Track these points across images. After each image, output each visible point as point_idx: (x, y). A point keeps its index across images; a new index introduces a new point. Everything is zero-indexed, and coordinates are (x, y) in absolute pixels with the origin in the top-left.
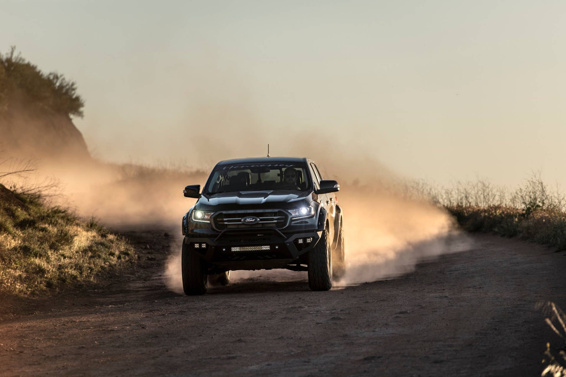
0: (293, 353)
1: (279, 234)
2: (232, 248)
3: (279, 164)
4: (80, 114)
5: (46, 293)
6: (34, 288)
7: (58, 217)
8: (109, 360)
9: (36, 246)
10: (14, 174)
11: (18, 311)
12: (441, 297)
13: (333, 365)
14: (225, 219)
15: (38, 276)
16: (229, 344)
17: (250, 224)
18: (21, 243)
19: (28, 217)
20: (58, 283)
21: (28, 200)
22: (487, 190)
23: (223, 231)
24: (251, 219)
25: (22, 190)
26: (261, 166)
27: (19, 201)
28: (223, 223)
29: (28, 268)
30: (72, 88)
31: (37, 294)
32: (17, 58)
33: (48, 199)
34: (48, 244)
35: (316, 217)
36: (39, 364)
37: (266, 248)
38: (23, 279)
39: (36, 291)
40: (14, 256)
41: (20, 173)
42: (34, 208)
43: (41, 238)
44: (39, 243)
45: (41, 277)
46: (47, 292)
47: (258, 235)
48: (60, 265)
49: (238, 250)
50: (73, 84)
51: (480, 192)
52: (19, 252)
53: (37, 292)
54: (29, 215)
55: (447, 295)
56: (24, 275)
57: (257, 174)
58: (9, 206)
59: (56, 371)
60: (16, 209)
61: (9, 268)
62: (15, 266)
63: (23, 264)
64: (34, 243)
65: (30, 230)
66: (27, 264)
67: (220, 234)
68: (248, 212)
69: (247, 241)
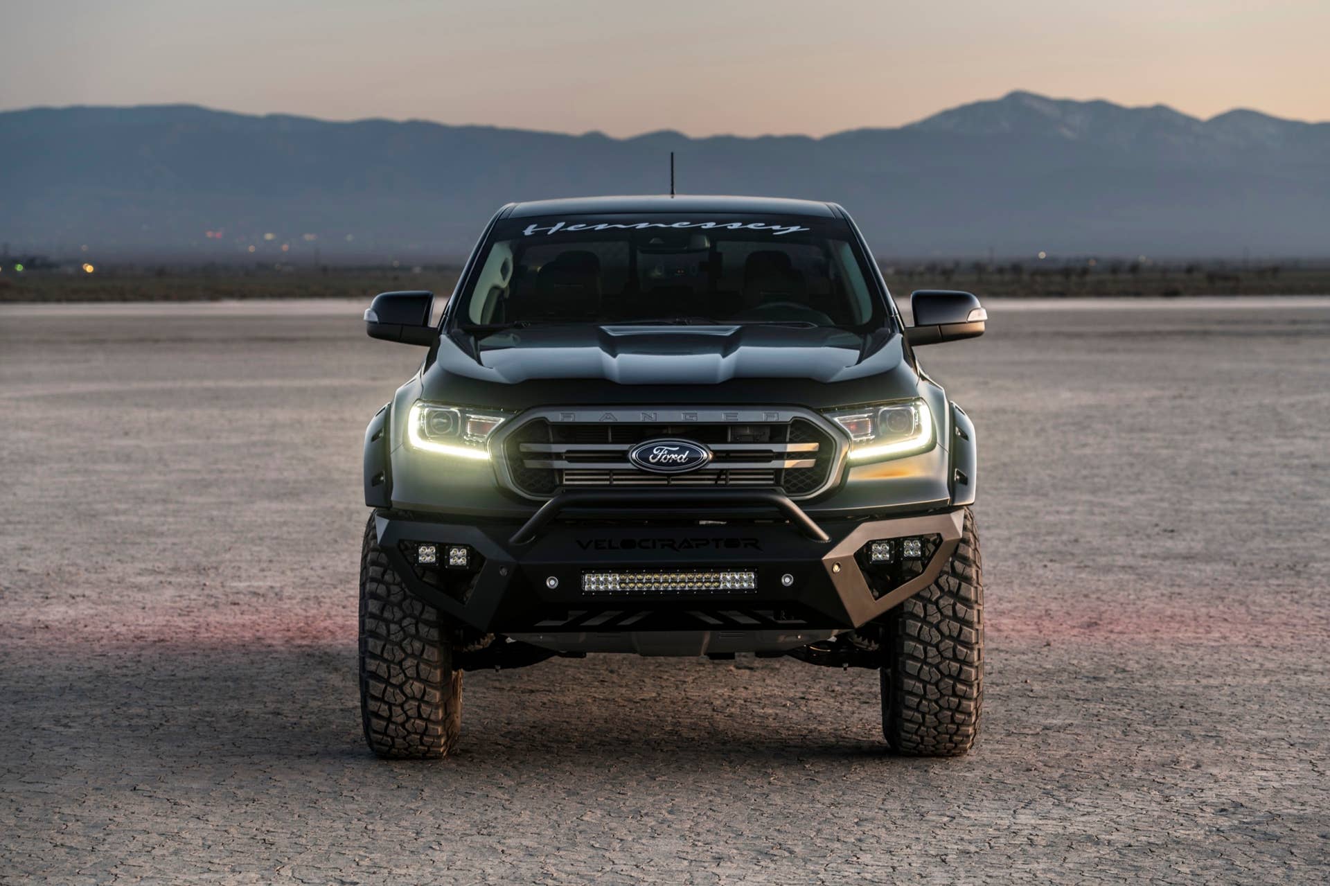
2: (587, 576)
14: (556, 448)
17: (665, 475)
23: (549, 501)
24: (674, 452)
28: (548, 462)
35: (943, 448)
37: (740, 581)
47: (703, 522)
49: (613, 585)
67: (535, 513)
68: (659, 420)
69: (654, 546)
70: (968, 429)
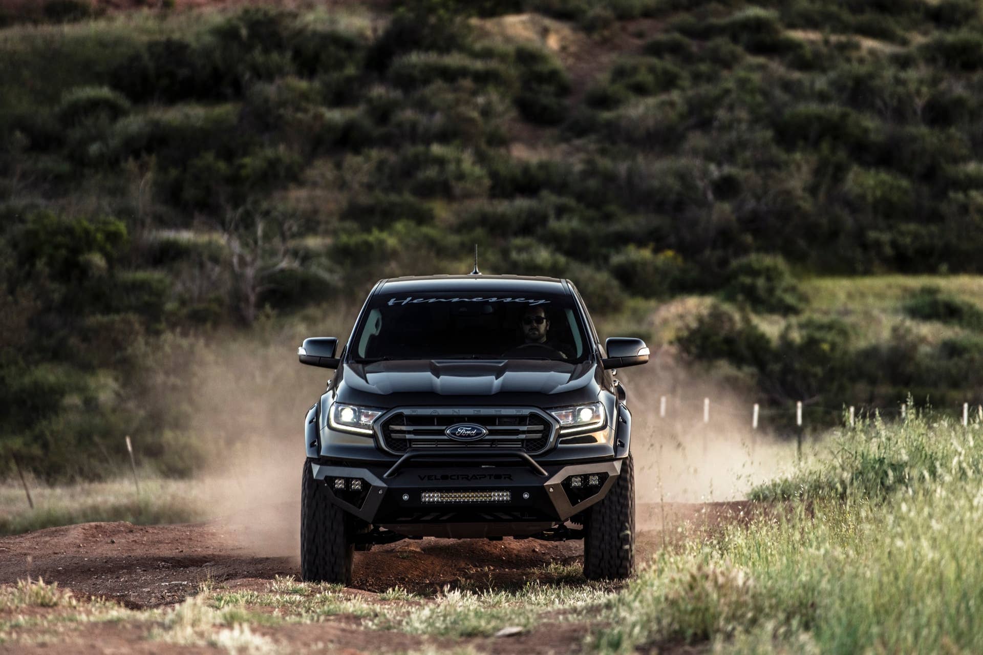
1: (530, 464)
2: (423, 494)
14: (408, 428)
17: (467, 441)
23: (405, 455)
24: (469, 430)
28: (403, 435)
35: (611, 428)
37: (502, 496)
47: (483, 467)
49: (437, 498)
67: (397, 461)
68: (461, 414)
69: (458, 479)
70: (627, 417)
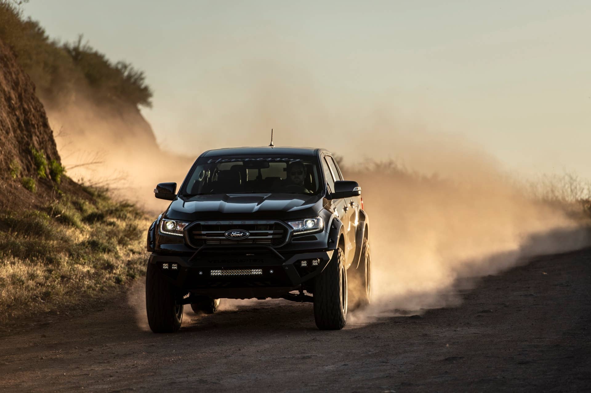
0: (370, 353)
1: (274, 253)
2: (211, 271)
3: (282, 158)
4: (149, 105)
5: (114, 289)
6: (103, 283)
7: (127, 211)
8: (180, 359)
9: (105, 241)
10: (82, 167)
11: (86, 307)
12: (526, 295)
13: (413, 366)
14: (203, 232)
15: (106, 272)
16: (303, 343)
18: (89, 238)
19: (96, 210)
20: (127, 279)
21: (96, 193)
22: (575, 184)
23: (200, 248)
24: (238, 233)
25: (90, 183)
26: (258, 159)
27: (86, 194)
28: (201, 237)
29: (97, 264)
30: (140, 77)
31: (106, 290)
32: (84, 47)
33: (116, 192)
34: (117, 239)
35: (326, 232)
36: (109, 362)
37: (257, 272)
38: (92, 275)
39: (104, 287)
40: (82, 251)
41: (87, 166)
42: (102, 202)
43: (109, 232)
44: (107, 238)
45: (110, 273)
46: (116, 289)
47: (247, 255)
48: (129, 261)
49: (219, 273)
50: (141, 74)
51: (567, 186)
52: (87, 247)
53: (106, 289)
54: (98, 209)
55: (532, 293)
56: (93, 271)
57: (257, 170)
58: (76, 200)
59: (125, 370)
60: (84, 203)
61: (77, 263)
62: (83, 261)
63: (91, 259)
64: (102, 238)
65: (98, 225)
66: (95, 259)
67: (195, 252)
68: (234, 224)
69: (231, 262)
